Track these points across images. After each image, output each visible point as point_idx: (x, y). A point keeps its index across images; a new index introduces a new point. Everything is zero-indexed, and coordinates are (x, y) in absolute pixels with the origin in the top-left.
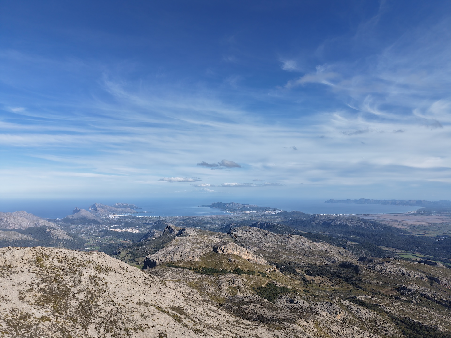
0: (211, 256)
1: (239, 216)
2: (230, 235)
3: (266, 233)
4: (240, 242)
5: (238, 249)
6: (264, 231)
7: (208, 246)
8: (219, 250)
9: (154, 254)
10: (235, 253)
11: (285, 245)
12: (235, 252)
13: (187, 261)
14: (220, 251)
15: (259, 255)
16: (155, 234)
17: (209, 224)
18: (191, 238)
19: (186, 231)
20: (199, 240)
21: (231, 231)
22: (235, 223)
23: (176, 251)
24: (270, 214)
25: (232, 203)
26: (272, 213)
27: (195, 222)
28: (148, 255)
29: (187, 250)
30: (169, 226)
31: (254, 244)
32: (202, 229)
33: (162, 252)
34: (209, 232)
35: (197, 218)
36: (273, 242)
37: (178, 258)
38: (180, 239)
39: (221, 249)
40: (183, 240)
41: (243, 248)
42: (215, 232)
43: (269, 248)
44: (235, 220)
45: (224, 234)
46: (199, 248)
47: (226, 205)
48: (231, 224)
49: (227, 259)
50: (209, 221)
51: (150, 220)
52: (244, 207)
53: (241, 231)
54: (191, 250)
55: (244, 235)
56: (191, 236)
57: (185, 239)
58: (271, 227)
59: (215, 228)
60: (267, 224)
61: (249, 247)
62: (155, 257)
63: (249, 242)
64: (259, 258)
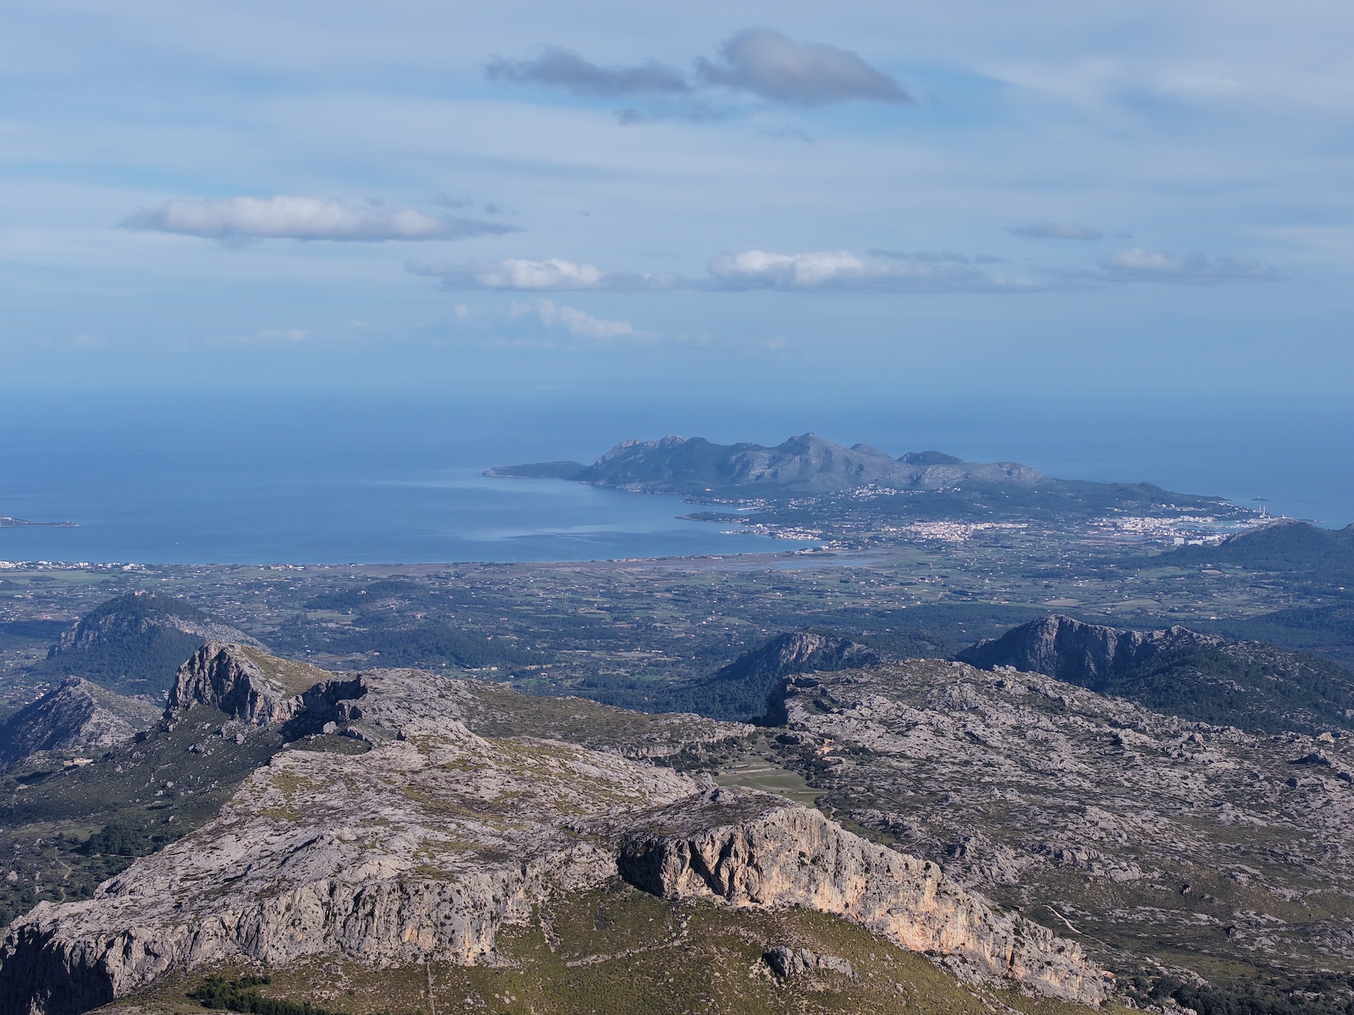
0: (604, 920)
1: (864, 564)
2: (783, 739)
3: (1114, 724)
4: (872, 803)
5: (852, 865)
6: (1097, 700)
7: (571, 834)
8: (678, 873)
9: (86, 894)
10: (827, 899)
11: (1277, 831)
12: (826, 888)
13: (385, 962)
14: (683, 879)
15: (1041, 917)
16: (95, 718)
17: (589, 635)
18: (415, 759)
19: (369, 696)
20: (493, 784)
21: (789, 703)
22: (828, 635)
23: (287, 871)
24: (1155, 552)
25: (797, 446)
26: (1179, 541)
27: (453, 621)
28: (29, 902)
29: (385, 867)
30: (214, 653)
31: (1000, 819)
32: (523, 682)
33: (161, 882)
34: (580, 711)
35: (472, 582)
36: (1174, 798)
37: (300, 937)
38: (322, 770)
39: (698, 864)
40: (350, 780)
41: (896, 859)
42: (642, 707)
43: (1133, 851)
44: (829, 601)
45: (721, 734)
46: (491, 857)
47: (747, 466)
48: (786, 639)
49: (753, 952)
50: (582, 610)
51: (38, 597)
52: (915, 482)
53: (880, 699)
54: (422, 871)
55: (914, 737)
56: (414, 740)
57: (362, 770)
58: (1162, 671)
59: (644, 672)
60: (1125, 639)
61: (950, 850)
62: (93, 927)
63: (954, 796)
64: (1041, 944)
